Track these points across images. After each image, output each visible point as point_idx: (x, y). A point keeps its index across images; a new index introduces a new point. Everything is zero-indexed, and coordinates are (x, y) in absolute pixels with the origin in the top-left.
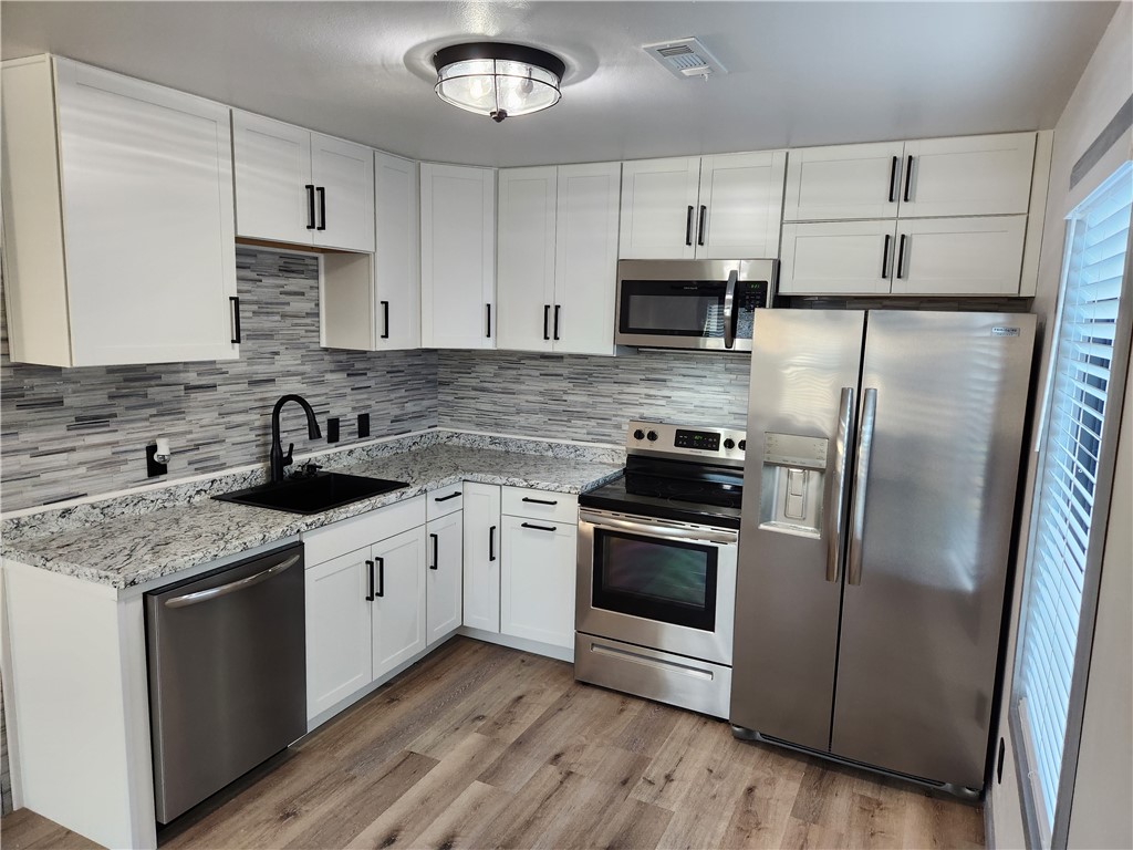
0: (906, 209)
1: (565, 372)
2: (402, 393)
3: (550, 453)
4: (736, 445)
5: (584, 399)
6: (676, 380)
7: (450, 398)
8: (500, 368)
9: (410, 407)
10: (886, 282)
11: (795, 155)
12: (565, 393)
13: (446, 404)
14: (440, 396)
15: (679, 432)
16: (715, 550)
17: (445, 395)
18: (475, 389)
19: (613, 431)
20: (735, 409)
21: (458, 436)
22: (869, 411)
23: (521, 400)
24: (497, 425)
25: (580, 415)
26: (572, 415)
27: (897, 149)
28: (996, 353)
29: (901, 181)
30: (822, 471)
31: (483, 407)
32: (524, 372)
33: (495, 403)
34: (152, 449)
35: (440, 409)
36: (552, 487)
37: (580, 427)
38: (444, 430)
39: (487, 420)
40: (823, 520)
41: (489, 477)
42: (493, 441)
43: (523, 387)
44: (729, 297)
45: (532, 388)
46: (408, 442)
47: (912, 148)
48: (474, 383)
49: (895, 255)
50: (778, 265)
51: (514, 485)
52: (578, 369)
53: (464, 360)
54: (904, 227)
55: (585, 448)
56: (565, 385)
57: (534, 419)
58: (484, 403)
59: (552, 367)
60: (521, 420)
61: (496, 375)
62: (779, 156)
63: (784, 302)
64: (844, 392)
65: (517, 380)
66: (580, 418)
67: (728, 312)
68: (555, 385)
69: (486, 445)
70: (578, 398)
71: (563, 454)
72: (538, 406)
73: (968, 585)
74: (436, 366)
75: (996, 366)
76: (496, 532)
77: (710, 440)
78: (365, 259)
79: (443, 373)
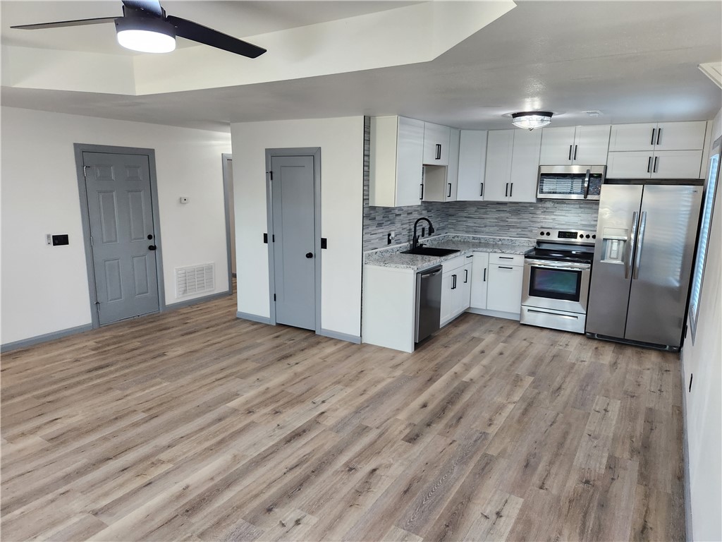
0: (657, 147)
1: (508, 209)
2: (440, 219)
3: (500, 243)
4: (591, 237)
5: (516, 220)
6: (557, 213)
7: (454, 221)
8: (478, 208)
9: (442, 225)
10: (649, 174)
11: (614, 127)
12: (507, 218)
13: (452, 224)
14: (449, 221)
15: (560, 232)
16: (581, 272)
17: (452, 220)
18: (466, 217)
19: (528, 233)
20: (583, 223)
21: (458, 237)
22: (643, 223)
23: (487, 221)
24: (476, 232)
25: (513, 227)
26: (510, 227)
27: (655, 126)
28: (690, 200)
29: (656, 137)
30: (625, 241)
31: (469, 224)
32: (488, 210)
33: (475, 223)
34: (389, 235)
35: (449, 226)
36: (512, 252)
37: (513, 232)
38: (451, 235)
39: (471, 230)
40: (625, 258)
41: (485, 249)
42: (474, 238)
43: (488, 216)
44: (587, 179)
45: (492, 217)
46: (441, 239)
47: (660, 125)
48: (465, 215)
49: (653, 164)
50: (606, 167)
51: (495, 252)
52: (514, 208)
53: (463, 205)
54: (656, 154)
55: (516, 240)
56: (508, 215)
57: (492, 229)
58: (470, 223)
59: (502, 208)
60: (487, 229)
61: (476, 212)
62: (607, 128)
63: (608, 182)
64: (634, 213)
65: (485, 213)
66: (513, 228)
67: (586, 185)
68: (502, 215)
69: (471, 240)
70: (513, 220)
71: (506, 243)
72: (494, 224)
73: (677, 285)
74: (449, 208)
75: (690, 204)
76: (486, 270)
77: (574, 235)
78: (443, 168)
79: (451, 211)
